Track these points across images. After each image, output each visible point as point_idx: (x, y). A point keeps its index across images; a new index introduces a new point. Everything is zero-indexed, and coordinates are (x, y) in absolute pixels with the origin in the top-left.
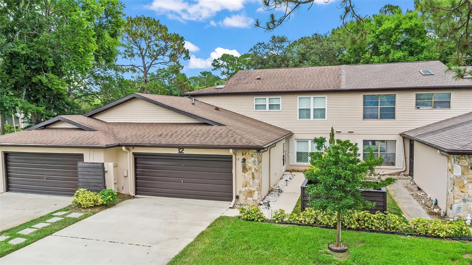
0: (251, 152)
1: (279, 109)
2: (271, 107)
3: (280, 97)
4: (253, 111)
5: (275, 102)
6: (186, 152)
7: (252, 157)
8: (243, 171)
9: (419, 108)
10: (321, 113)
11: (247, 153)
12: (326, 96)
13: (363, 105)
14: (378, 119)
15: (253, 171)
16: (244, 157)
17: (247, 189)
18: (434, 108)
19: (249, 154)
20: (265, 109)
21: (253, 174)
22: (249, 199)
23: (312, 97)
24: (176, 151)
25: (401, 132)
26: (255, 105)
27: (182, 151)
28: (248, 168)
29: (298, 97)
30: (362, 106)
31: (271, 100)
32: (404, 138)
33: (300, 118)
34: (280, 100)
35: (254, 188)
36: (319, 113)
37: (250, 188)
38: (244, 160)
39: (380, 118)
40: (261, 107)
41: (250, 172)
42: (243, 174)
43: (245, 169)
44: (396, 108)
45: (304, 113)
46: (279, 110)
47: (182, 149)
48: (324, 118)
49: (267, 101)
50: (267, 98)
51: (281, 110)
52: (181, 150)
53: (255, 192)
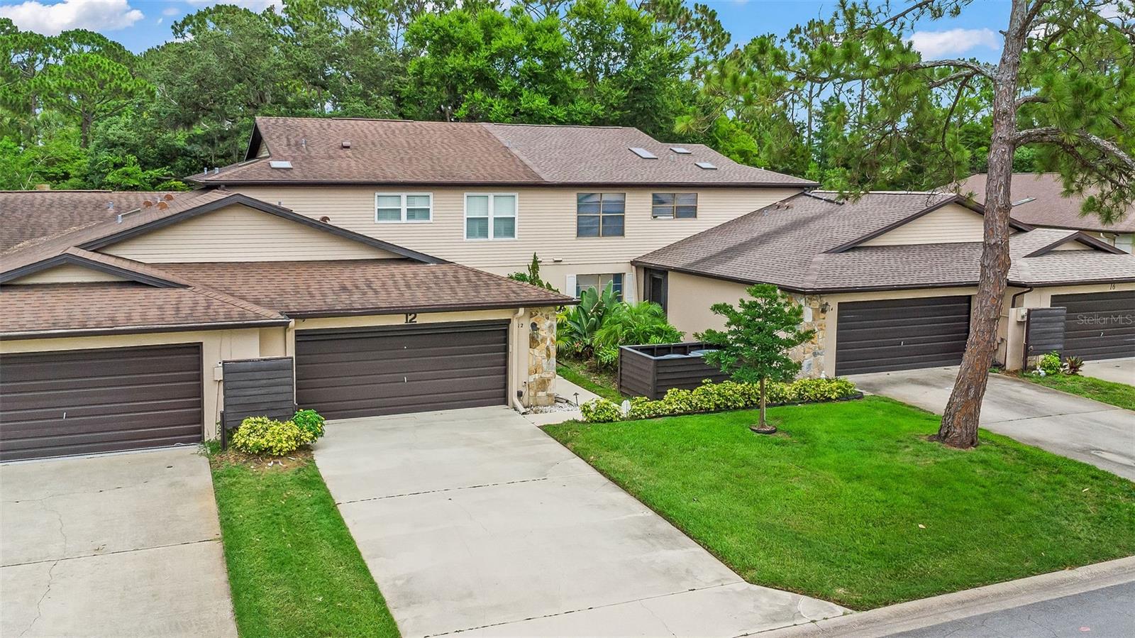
0: (545, 311)
1: (428, 217)
2: (412, 213)
3: (431, 194)
4: (373, 223)
5: (419, 204)
6: (421, 319)
7: (548, 318)
8: (530, 345)
9: (656, 217)
10: (507, 227)
11: (539, 314)
12: (516, 194)
13: (576, 211)
14: (599, 235)
15: (548, 342)
16: (533, 320)
17: (537, 378)
18: (677, 217)
19: (541, 315)
20: (400, 218)
21: (548, 349)
22: (540, 394)
23: (491, 195)
24: (400, 320)
25: (632, 259)
26: (376, 211)
27: (414, 318)
28: (539, 340)
29: (466, 194)
30: (576, 214)
31: (411, 200)
32: (637, 267)
33: (468, 236)
34: (431, 201)
35: (549, 374)
36: (502, 225)
37: (543, 375)
38: (534, 326)
39: (603, 236)
40: (389, 214)
41: (543, 346)
42: (531, 350)
43: (534, 342)
44: (626, 216)
45: (478, 227)
46: (427, 221)
47: (413, 315)
48: (512, 235)
49: (403, 201)
50: (404, 195)
51: (431, 220)
52: (410, 318)
53: (552, 381)
